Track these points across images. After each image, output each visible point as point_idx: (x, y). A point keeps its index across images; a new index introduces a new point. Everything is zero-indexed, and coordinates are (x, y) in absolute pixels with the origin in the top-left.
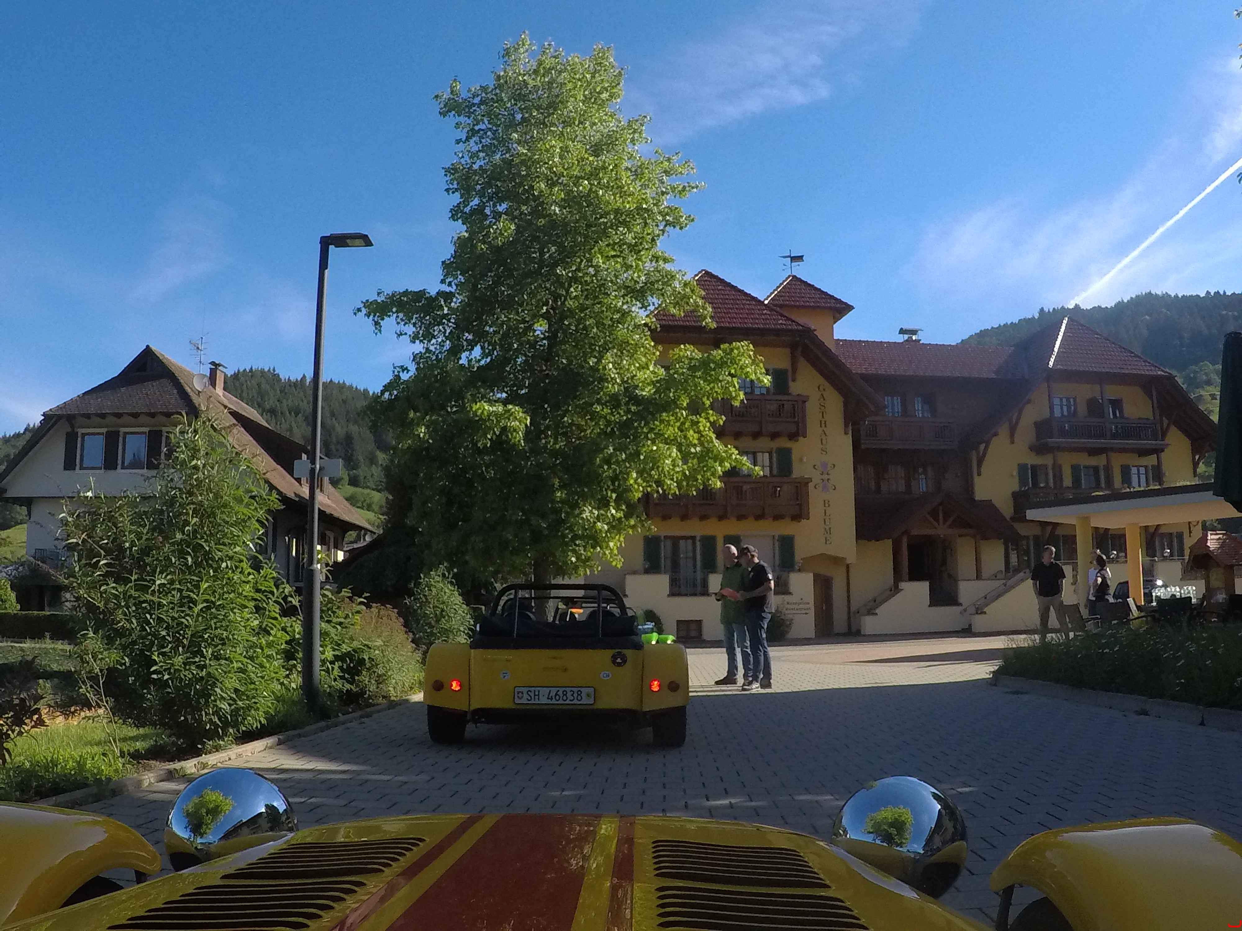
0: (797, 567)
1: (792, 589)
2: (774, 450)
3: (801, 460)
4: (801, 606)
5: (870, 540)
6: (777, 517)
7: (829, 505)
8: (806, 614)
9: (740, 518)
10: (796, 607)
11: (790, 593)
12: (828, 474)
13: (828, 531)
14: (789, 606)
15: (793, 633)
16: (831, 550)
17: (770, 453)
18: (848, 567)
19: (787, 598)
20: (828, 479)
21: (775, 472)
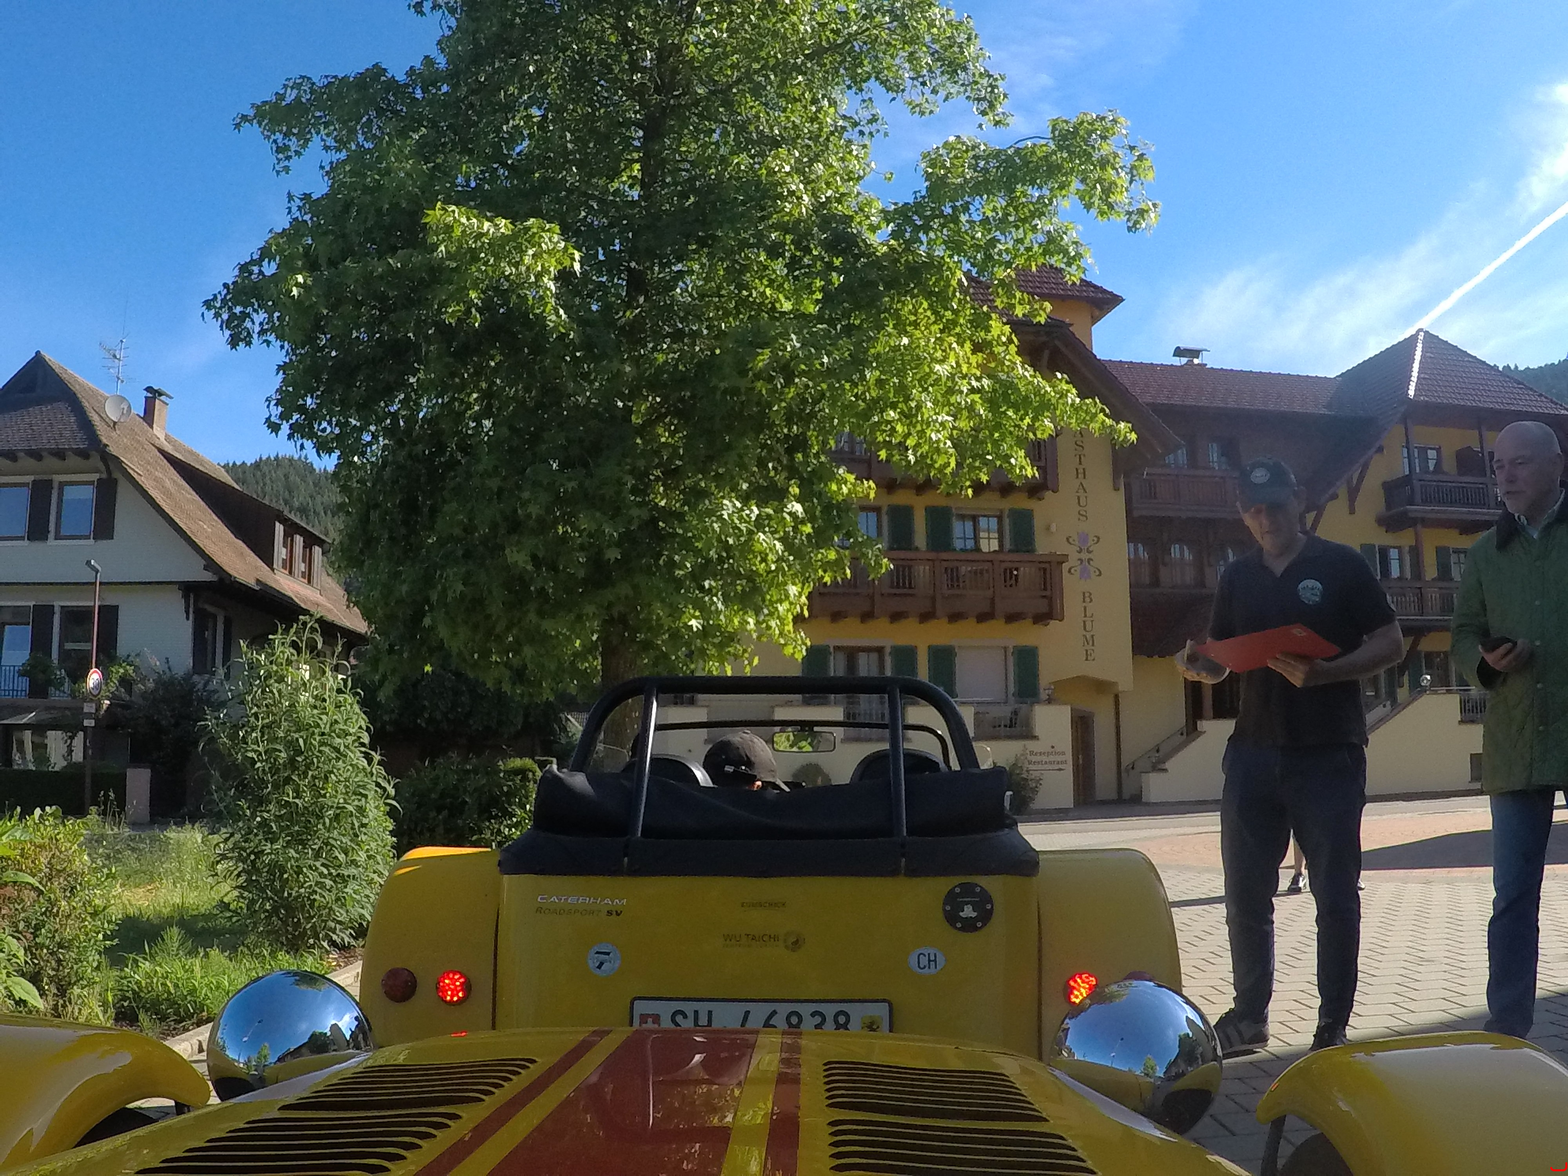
0: (1043, 695)
1: (1037, 731)
2: (1006, 513)
3: (1048, 528)
4: (1052, 758)
5: (1150, 656)
6: (1012, 618)
7: (1091, 601)
8: (1060, 770)
9: (955, 617)
10: (1044, 758)
11: (1035, 738)
12: (1089, 552)
13: (1090, 641)
14: (1034, 758)
15: (1040, 802)
16: (1095, 671)
17: (1000, 518)
18: (1116, 697)
19: (1031, 745)
20: (1089, 560)
21: (1007, 545)
